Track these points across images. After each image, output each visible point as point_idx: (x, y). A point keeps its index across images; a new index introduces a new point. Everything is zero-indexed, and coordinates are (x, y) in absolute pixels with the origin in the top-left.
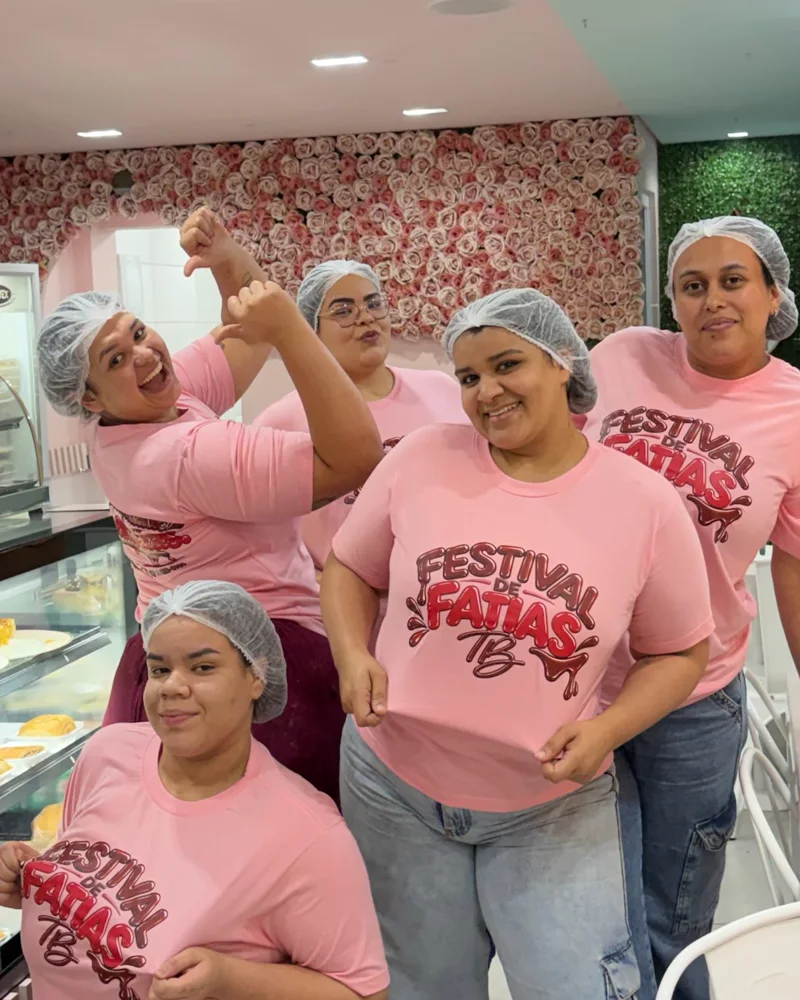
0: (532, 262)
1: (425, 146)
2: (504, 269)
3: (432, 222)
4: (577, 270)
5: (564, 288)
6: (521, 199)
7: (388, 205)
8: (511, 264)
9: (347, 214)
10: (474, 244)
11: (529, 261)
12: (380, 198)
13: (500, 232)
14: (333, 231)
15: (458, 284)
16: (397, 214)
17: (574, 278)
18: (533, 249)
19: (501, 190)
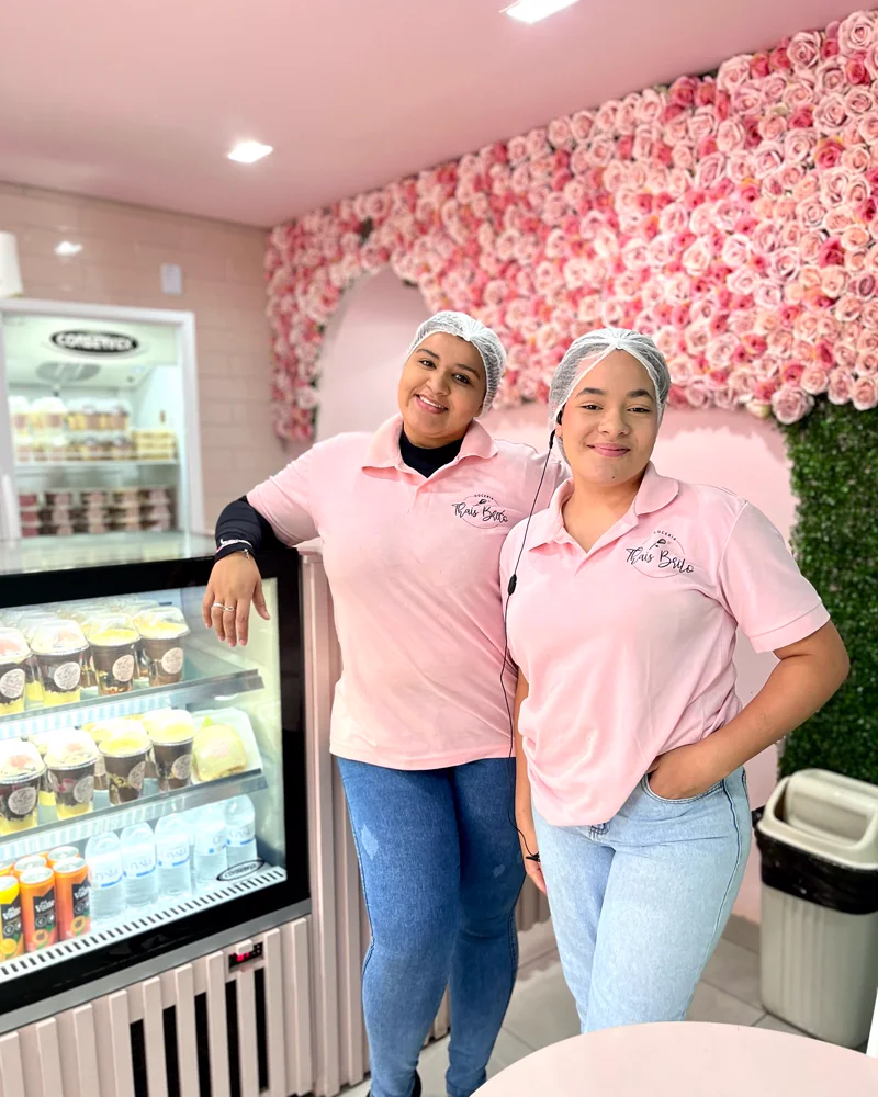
0: (790, 274)
1: (651, 111)
2: (747, 291)
3: (653, 230)
4: (864, 281)
5: (839, 315)
6: (782, 167)
7: (602, 212)
8: (758, 281)
9: (556, 233)
10: (707, 254)
11: (784, 273)
12: (594, 204)
13: (746, 229)
14: (541, 257)
15: (681, 320)
16: (614, 225)
17: (859, 297)
18: (795, 251)
19: (753, 159)
